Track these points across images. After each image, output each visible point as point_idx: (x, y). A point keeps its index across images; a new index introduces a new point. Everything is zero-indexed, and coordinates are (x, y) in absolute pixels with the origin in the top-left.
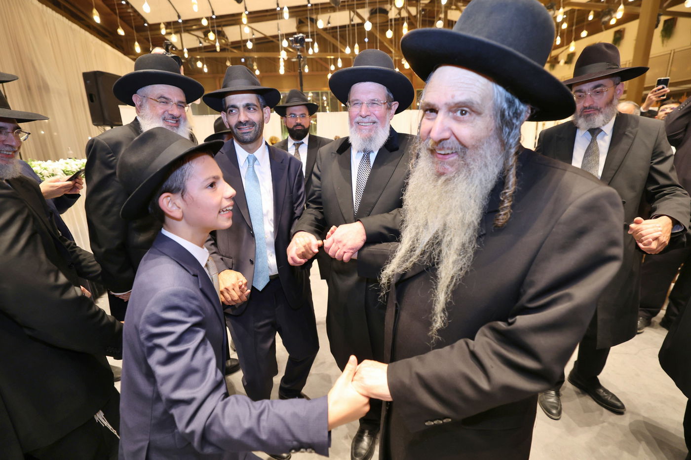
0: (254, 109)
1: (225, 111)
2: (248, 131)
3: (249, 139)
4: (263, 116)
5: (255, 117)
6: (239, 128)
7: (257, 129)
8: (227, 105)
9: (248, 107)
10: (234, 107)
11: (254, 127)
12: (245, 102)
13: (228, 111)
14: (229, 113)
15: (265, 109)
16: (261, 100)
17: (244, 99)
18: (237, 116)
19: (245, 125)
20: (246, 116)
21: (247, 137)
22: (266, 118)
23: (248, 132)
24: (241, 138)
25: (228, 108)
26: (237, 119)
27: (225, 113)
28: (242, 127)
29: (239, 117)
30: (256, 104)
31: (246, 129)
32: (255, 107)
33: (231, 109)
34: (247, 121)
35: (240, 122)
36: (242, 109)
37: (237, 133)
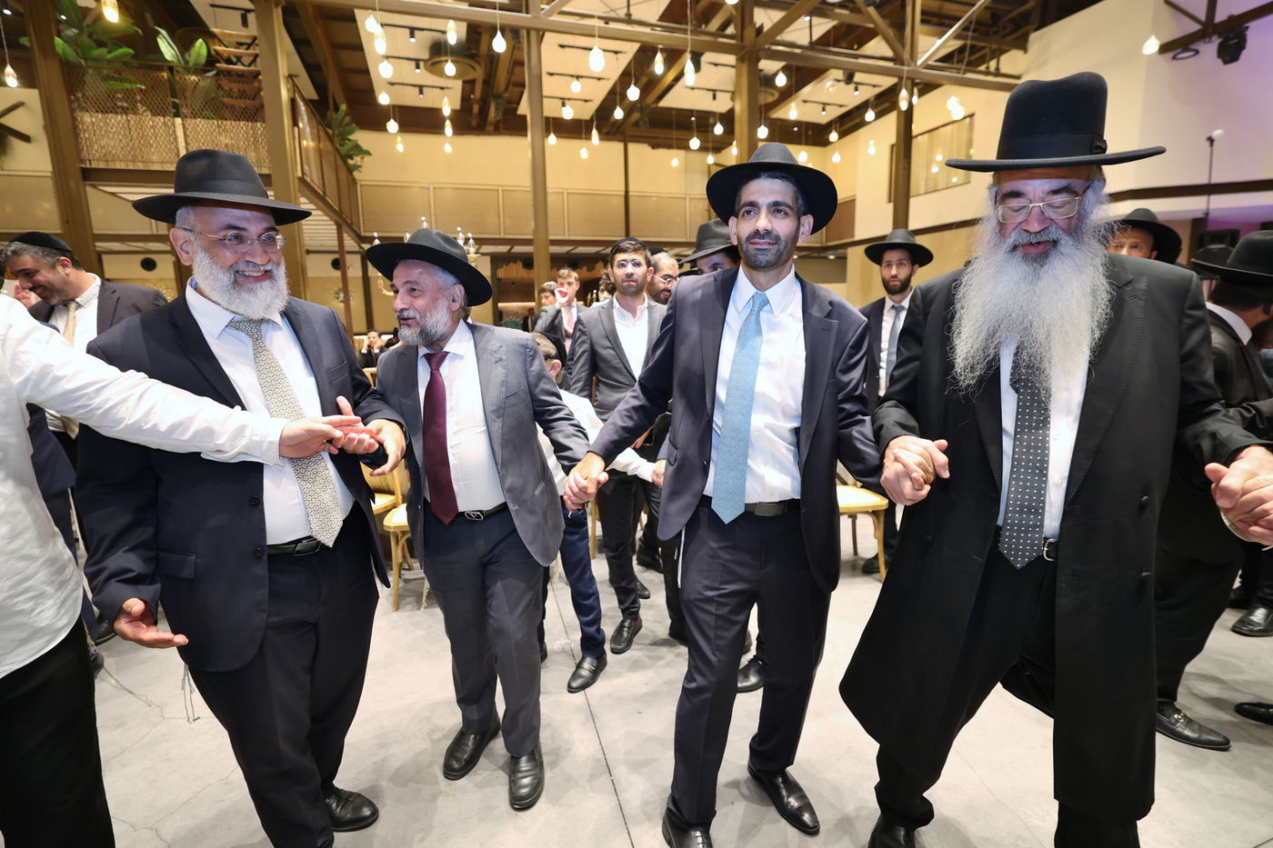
0: (786, 214)
1: (737, 217)
2: (766, 247)
3: (764, 262)
5: (783, 226)
6: (752, 241)
7: (782, 247)
8: (742, 202)
9: (776, 208)
10: (753, 204)
11: (776, 244)
12: (772, 199)
13: (741, 213)
14: (743, 215)
15: (805, 217)
16: (800, 202)
17: (771, 191)
18: (754, 220)
19: (762, 237)
20: (770, 222)
21: (762, 258)
22: (803, 233)
23: (765, 249)
24: (752, 258)
25: (743, 206)
26: (753, 226)
28: (757, 240)
29: (756, 223)
30: (790, 203)
31: (763, 243)
32: (787, 209)
33: (747, 209)
34: (768, 233)
35: (757, 232)
36: (764, 210)
37: (747, 250)
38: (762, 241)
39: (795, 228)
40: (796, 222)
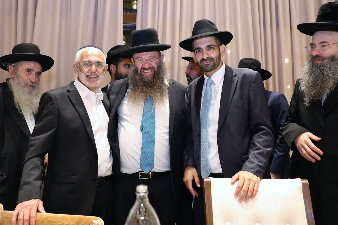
0: (213, 48)
1: (194, 51)
3: (209, 69)
4: (220, 52)
5: (213, 54)
6: (203, 62)
7: (215, 62)
8: (195, 48)
9: (209, 47)
10: (200, 48)
11: (213, 61)
12: (207, 44)
13: (196, 52)
14: (197, 53)
15: (221, 46)
16: (218, 41)
17: (206, 42)
18: (201, 54)
19: (206, 60)
20: (208, 54)
21: (208, 68)
22: (222, 53)
23: (208, 64)
24: (204, 68)
25: (196, 49)
26: (201, 57)
27: (194, 53)
28: (204, 62)
29: (203, 55)
30: (214, 44)
32: (214, 47)
33: (198, 50)
34: (208, 58)
35: (204, 59)
36: (205, 50)
37: (201, 66)
38: (206, 62)
39: (218, 53)
40: (218, 50)
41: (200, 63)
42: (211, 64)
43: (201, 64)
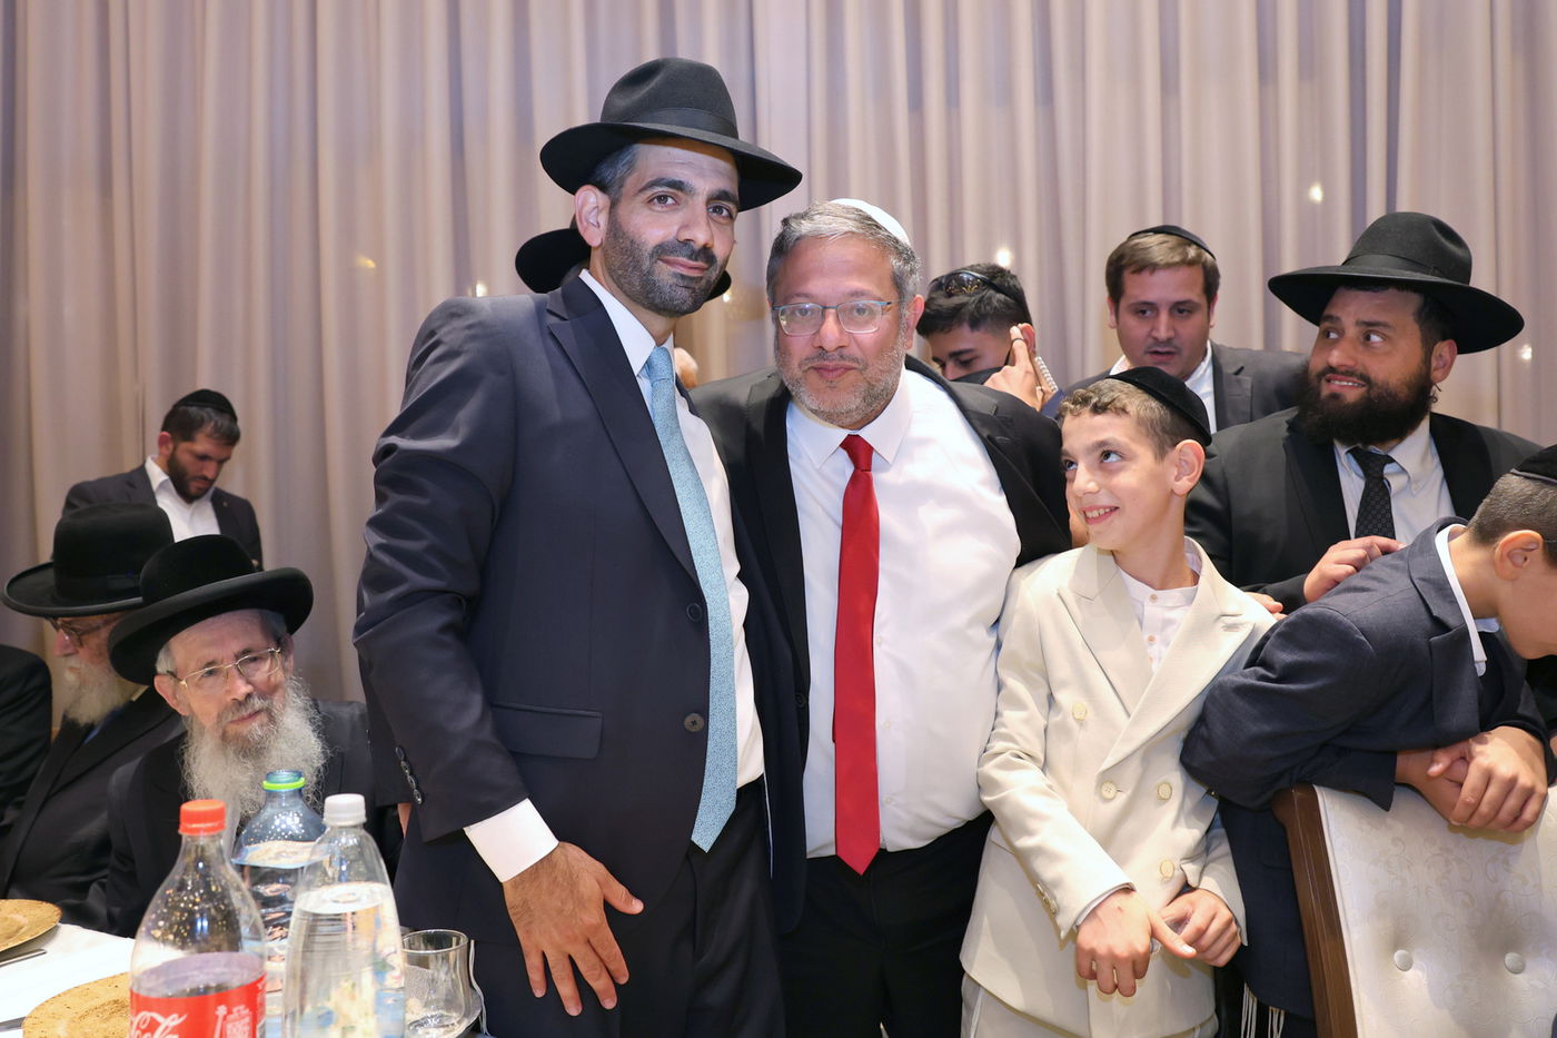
41: (651, 256)
42: (701, 278)
43: (652, 264)
